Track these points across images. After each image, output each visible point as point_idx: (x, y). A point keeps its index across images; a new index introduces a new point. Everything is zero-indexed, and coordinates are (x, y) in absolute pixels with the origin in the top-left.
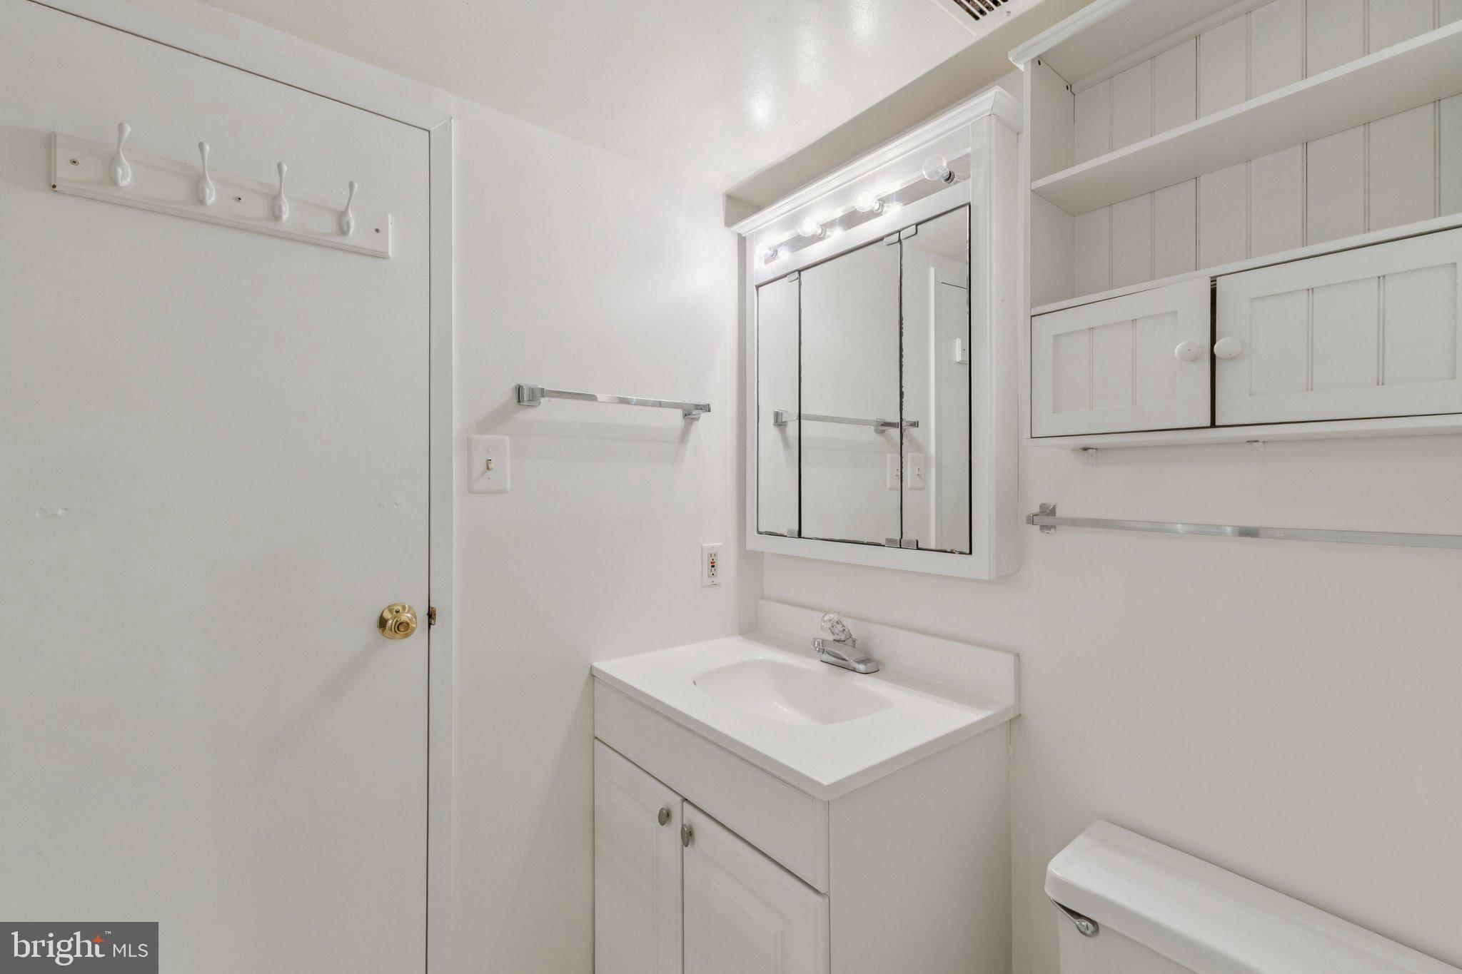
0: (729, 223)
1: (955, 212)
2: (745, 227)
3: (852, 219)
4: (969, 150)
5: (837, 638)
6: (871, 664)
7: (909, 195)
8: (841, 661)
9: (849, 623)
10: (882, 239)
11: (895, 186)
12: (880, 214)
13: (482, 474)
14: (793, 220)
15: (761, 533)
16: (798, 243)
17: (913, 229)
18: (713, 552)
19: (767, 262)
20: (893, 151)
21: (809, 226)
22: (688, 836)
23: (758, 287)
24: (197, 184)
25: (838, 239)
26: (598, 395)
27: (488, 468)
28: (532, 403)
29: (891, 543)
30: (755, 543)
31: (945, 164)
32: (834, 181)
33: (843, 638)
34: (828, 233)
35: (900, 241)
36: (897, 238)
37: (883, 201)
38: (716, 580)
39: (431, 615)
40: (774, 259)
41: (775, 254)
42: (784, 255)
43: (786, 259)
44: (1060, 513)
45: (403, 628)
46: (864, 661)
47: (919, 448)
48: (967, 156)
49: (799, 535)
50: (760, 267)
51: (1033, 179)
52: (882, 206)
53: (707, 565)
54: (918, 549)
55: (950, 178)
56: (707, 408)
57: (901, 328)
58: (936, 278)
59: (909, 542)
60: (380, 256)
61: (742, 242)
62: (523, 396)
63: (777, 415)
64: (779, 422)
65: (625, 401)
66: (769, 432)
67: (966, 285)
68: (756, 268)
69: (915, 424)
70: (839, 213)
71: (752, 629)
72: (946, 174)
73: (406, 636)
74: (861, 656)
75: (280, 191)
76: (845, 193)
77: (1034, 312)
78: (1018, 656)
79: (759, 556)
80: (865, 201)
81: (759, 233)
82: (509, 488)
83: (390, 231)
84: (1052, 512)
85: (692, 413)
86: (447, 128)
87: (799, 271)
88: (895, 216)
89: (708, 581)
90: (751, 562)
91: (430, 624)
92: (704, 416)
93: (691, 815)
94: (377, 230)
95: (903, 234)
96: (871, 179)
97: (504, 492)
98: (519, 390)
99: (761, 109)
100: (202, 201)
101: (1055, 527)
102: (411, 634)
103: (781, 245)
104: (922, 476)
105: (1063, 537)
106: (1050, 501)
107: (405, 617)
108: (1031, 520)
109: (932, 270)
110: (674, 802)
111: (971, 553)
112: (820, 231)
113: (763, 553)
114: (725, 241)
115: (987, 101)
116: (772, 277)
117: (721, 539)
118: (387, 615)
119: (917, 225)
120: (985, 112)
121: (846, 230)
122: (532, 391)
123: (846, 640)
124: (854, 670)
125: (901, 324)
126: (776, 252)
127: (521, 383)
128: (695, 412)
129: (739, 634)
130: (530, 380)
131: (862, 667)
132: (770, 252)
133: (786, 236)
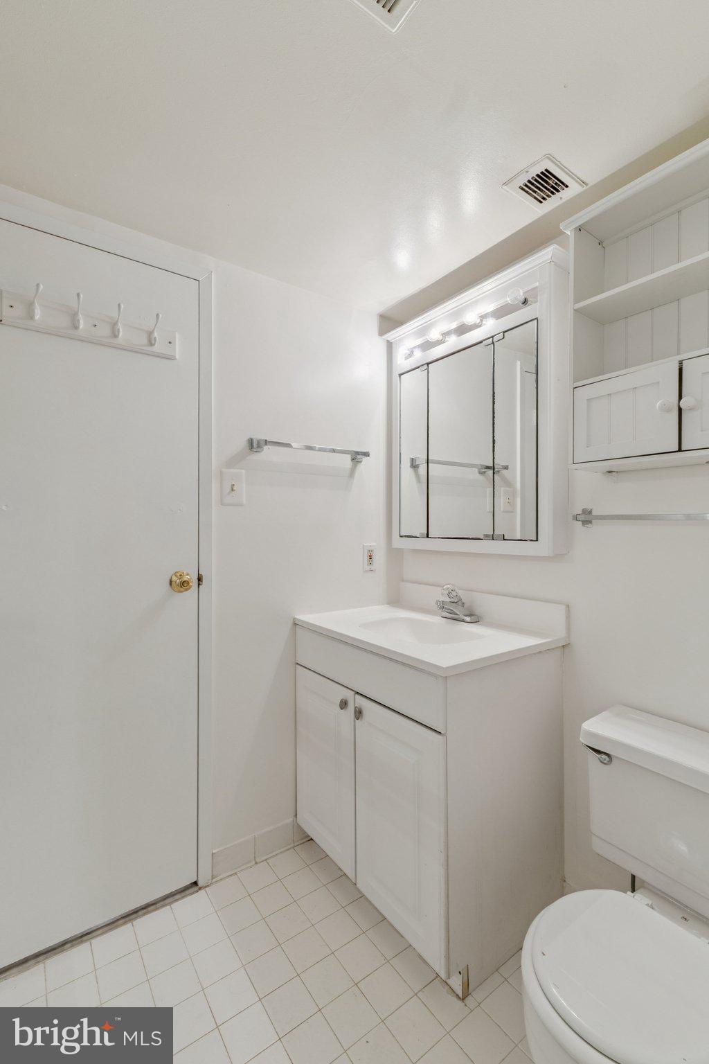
0: (382, 333)
1: (528, 324)
2: (392, 336)
3: (462, 330)
4: (537, 284)
5: (453, 600)
6: (475, 618)
7: (499, 313)
8: (454, 616)
9: (460, 593)
10: (481, 342)
11: (491, 307)
12: (480, 326)
13: (229, 494)
14: (423, 331)
15: (402, 537)
16: (427, 346)
17: (501, 335)
18: (370, 549)
19: (406, 358)
20: (489, 285)
21: (434, 335)
22: (359, 713)
23: (400, 375)
24: (74, 317)
25: (453, 342)
26: (293, 444)
27: (232, 490)
28: (259, 450)
29: (487, 537)
30: (398, 543)
31: (521, 294)
32: (451, 305)
33: (456, 601)
34: (447, 339)
35: (493, 343)
36: (492, 341)
37: (483, 317)
38: (373, 568)
39: (200, 579)
40: (411, 357)
41: (411, 354)
42: (418, 354)
43: (419, 356)
44: (594, 513)
45: (184, 585)
46: (470, 615)
47: (509, 484)
48: (535, 288)
49: (428, 537)
50: (401, 362)
51: (575, 304)
52: (482, 320)
53: (366, 558)
54: (504, 540)
55: (525, 302)
56: (367, 454)
57: (494, 399)
58: (521, 368)
59: (499, 536)
60: (171, 358)
61: (390, 346)
62: (254, 445)
63: (412, 460)
64: (414, 465)
65: (310, 448)
66: (407, 471)
67: (535, 372)
68: (399, 362)
69: (506, 468)
70: (454, 325)
71: (395, 600)
72: (522, 300)
73: (186, 590)
74: (468, 613)
75: (117, 321)
76: (457, 313)
77: (575, 386)
78: (568, 606)
79: (400, 551)
80: (470, 318)
81: (401, 340)
82: (245, 502)
83: (177, 343)
84: (590, 512)
85: (357, 457)
86: (209, 278)
87: (428, 364)
88: (490, 327)
89: (368, 568)
90: (395, 555)
91: (199, 585)
92: (365, 459)
93: (361, 702)
94: (170, 343)
95: (496, 339)
96: (476, 303)
97: (241, 505)
98: (251, 442)
99: (402, 259)
100: (76, 328)
101: (590, 522)
102: (189, 589)
103: (415, 347)
104: (511, 503)
105: (597, 528)
106: (589, 507)
107: (186, 578)
108: (575, 518)
109: (519, 363)
110: (349, 695)
111: (537, 540)
112: (441, 338)
113: (403, 549)
114: (379, 345)
115: (548, 253)
116: (410, 369)
117: (376, 540)
118: (174, 578)
119: (504, 332)
120: (546, 260)
121: (459, 336)
122: (258, 442)
123: (458, 602)
124: (463, 621)
125: (494, 396)
126: (412, 352)
127: (252, 437)
128: (358, 457)
129: (388, 604)
130: (258, 436)
131: (468, 619)
132: (409, 352)
133: (419, 341)
